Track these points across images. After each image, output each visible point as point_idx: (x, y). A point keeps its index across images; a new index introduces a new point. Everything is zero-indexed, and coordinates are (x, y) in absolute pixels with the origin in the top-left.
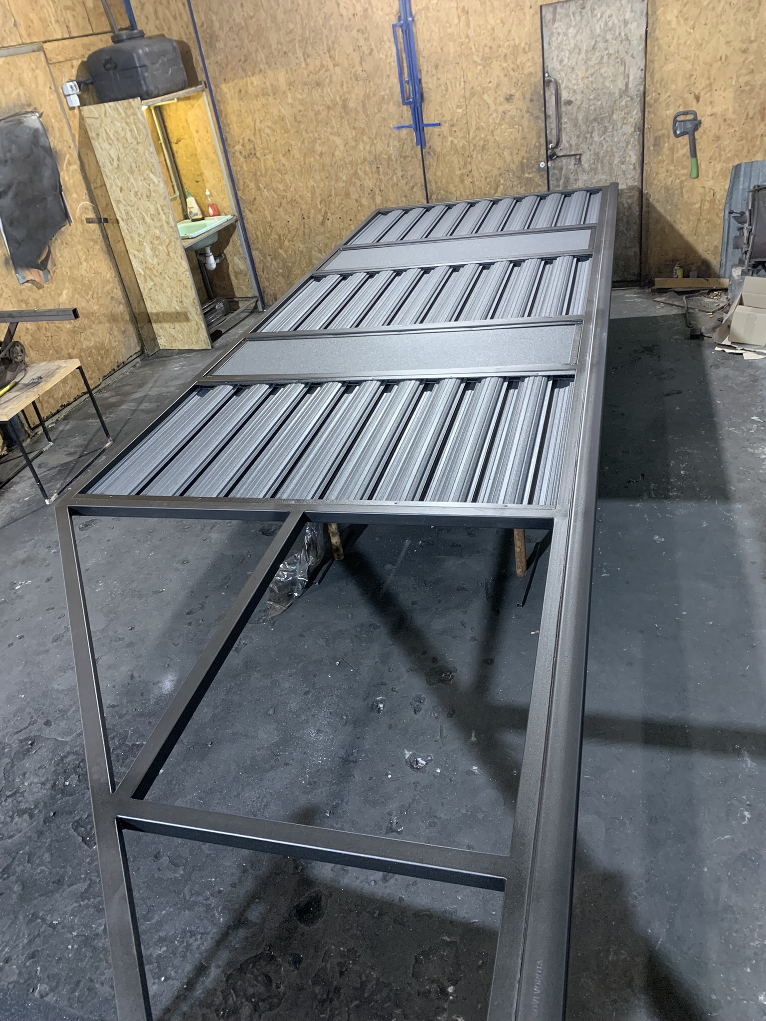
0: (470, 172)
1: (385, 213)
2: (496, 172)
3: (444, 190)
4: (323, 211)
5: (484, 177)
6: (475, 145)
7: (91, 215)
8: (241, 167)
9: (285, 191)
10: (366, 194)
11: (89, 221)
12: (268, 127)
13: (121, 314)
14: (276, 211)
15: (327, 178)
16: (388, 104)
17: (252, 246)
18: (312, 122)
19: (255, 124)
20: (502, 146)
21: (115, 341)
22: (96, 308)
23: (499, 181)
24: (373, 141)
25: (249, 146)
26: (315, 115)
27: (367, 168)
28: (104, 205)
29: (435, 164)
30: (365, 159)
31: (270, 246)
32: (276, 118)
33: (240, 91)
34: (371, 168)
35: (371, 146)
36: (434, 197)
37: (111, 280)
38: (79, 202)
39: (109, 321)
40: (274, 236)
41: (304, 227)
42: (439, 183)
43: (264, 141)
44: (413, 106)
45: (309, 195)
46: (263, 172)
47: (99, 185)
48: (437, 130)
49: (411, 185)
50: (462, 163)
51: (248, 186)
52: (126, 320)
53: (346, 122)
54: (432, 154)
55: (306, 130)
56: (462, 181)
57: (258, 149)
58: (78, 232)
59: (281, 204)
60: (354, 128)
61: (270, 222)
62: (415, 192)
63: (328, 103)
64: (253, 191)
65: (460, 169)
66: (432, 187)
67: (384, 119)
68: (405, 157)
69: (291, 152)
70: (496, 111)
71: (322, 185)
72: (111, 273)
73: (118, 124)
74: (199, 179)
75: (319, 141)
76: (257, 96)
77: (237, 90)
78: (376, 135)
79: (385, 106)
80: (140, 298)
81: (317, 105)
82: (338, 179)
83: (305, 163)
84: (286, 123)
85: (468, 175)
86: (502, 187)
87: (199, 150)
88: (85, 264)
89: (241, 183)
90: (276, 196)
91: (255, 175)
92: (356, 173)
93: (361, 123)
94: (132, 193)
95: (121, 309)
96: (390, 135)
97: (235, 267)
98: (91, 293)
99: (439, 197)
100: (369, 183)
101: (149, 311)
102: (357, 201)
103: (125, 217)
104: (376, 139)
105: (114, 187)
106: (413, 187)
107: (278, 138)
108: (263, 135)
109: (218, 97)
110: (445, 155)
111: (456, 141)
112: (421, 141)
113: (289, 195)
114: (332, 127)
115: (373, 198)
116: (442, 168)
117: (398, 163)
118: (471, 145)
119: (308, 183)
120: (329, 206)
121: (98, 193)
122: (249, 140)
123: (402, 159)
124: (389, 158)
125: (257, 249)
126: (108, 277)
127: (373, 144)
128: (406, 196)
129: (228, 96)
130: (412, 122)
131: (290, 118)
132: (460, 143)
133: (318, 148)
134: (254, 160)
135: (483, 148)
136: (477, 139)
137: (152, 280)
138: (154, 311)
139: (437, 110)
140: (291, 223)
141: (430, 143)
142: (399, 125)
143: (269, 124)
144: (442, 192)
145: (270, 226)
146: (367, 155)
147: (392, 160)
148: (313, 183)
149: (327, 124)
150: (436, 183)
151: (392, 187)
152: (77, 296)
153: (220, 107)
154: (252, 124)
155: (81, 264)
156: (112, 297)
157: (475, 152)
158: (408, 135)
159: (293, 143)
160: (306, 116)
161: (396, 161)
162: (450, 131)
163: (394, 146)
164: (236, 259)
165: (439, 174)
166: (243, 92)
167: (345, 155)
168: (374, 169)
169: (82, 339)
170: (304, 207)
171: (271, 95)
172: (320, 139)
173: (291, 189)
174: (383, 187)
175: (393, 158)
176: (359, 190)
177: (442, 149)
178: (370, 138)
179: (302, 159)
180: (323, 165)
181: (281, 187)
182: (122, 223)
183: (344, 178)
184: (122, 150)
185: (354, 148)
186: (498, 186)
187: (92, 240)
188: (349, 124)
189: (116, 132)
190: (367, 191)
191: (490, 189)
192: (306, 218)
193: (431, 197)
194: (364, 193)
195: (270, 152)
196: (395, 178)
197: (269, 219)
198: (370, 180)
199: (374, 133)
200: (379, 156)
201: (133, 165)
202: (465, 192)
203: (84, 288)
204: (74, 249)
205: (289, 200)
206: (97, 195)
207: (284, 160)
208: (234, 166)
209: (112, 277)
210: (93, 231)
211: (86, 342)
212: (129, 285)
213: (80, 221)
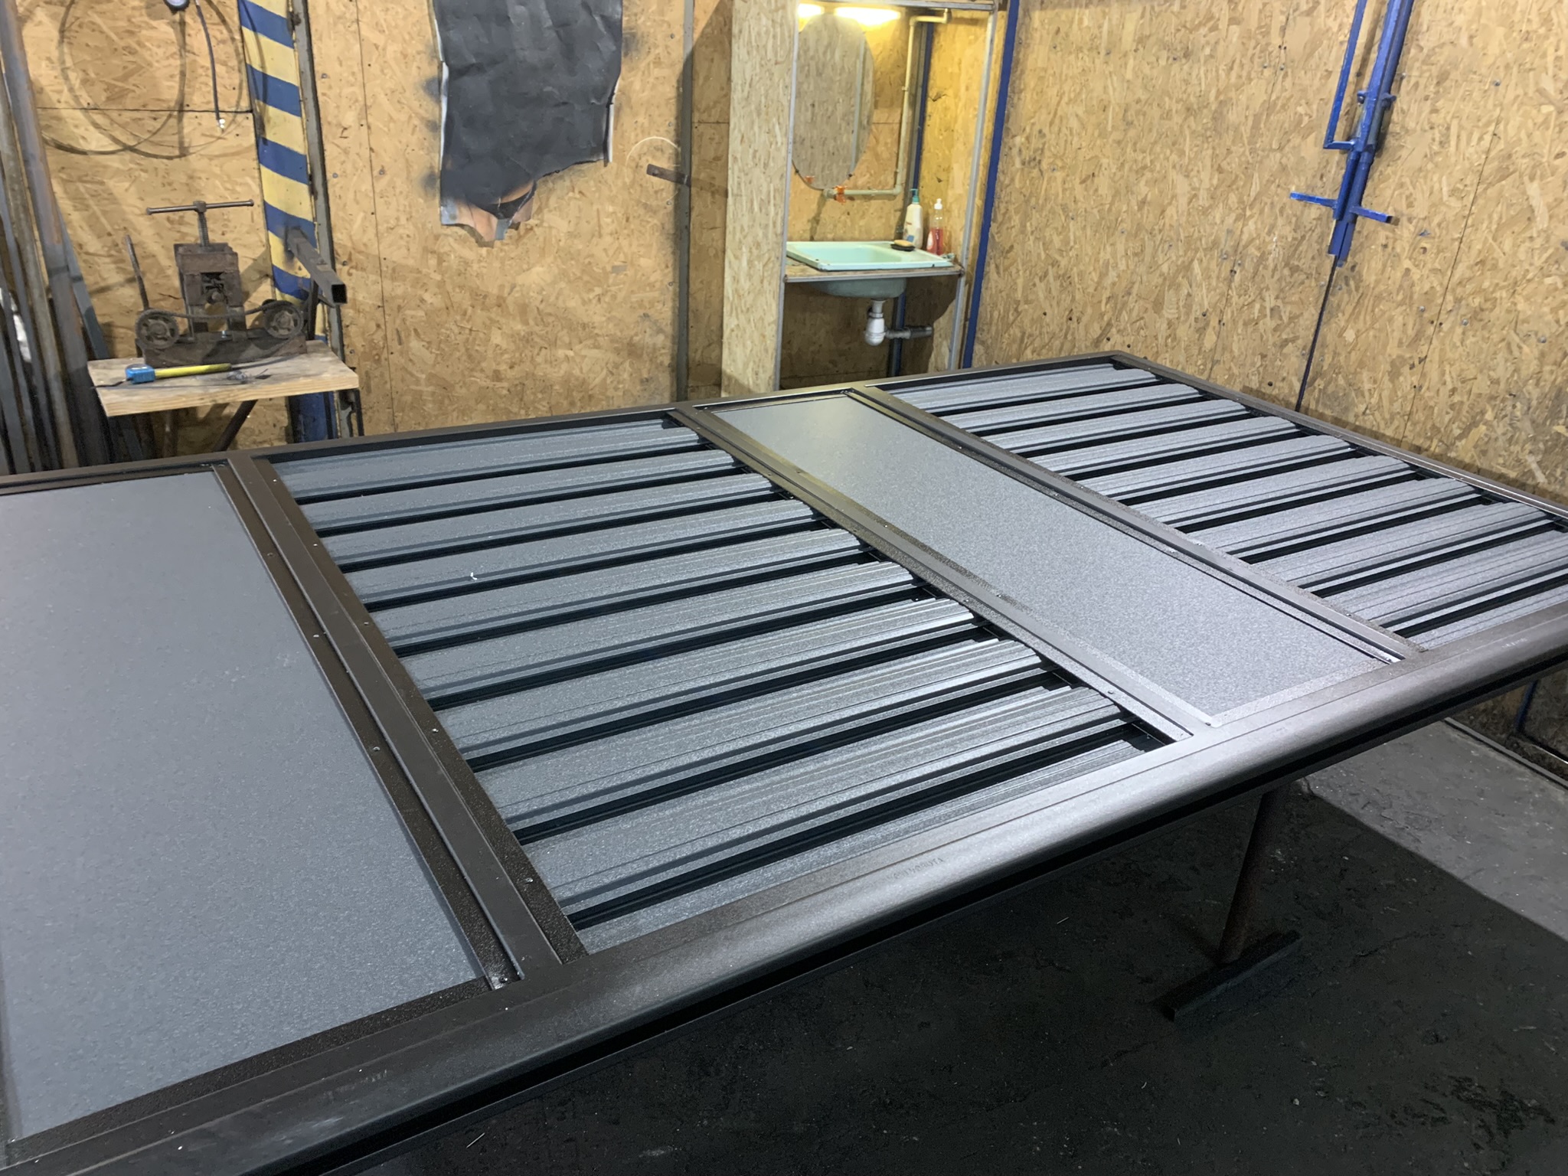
0: (1421, 361)
2: (1482, 386)
3: (1346, 378)
4: (1106, 318)
5: (1450, 386)
6: (1458, 301)
7: (665, 163)
8: (1012, 180)
9: (1060, 251)
10: (1192, 318)
11: (652, 171)
12: (1077, 116)
13: (655, 349)
14: (1034, 285)
15: (1136, 254)
16: (1304, 138)
17: (978, 335)
18: (1150, 130)
19: (1059, 103)
20: (1524, 328)
22: (598, 319)
23: (1483, 413)
24: (1244, 210)
25: (1035, 143)
26: (1161, 117)
27: (1213, 265)
28: (711, 154)
29: (1349, 309)
30: (1215, 243)
31: (1004, 346)
32: (1095, 102)
33: (1058, 31)
34: (1219, 265)
35: (1237, 220)
36: (1320, 383)
37: (658, 285)
38: (645, 132)
39: (617, 351)
40: (1015, 331)
41: (1066, 337)
42: (1342, 358)
43: (1062, 143)
44: (1352, 156)
45: (1095, 277)
46: (1041, 202)
47: (712, 120)
48: (1383, 232)
49: (1284, 336)
50: (1411, 332)
51: (1010, 219)
52: (662, 364)
53: (1210, 152)
54: (1352, 283)
55: (1135, 144)
56: (1394, 374)
57: (1047, 153)
58: (620, 183)
59: (1046, 274)
60: (1220, 170)
61: (1018, 303)
62: (1286, 356)
63: (1192, 99)
64: (1014, 232)
65: (1400, 344)
66: (1325, 359)
67: (1284, 168)
68: (1294, 270)
69: (1096, 180)
70: (1547, 234)
71: (1122, 266)
72: (665, 275)
74: (943, 177)
75: (1148, 175)
76: (1080, 49)
77: (1053, 28)
78: (1255, 199)
79: (1296, 140)
80: (715, 338)
81: (1171, 98)
82: (1153, 267)
83: (1110, 210)
84: (1106, 119)
85: (1412, 367)
86: (1483, 428)
88: (608, 239)
89: (1003, 206)
90: (1043, 256)
91: (1027, 202)
92: (1187, 268)
93: (1233, 164)
94: (751, 151)
95: (661, 343)
96: (1282, 211)
98: (598, 290)
99: (1331, 389)
100: (1204, 298)
101: (724, 367)
102: (1170, 324)
103: (735, 192)
104: (1251, 206)
105: (736, 131)
106: (1286, 342)
107: (1084, 144)
108: (1064, 130)
109: (1021, 34)
110: (1379, 298)
111: (1416, 274)
112: (1341, 247)
113: (1063, 262)
114: (1182, 153)
115: (1201, 331)
116: (1361, 325)
117: (1276, 277)
118: (1450, 298)
119: (1102, 254)
120: (1120, 313)
121: (703, 132)
122: (1040, 132)
123: (1286, 272)
124: (1263, 258)
125: (983, 343)
126: (652, 279)
127: (1242, 217)
128: (1263, 356)
129: (1037, 35)
130: (1336, 196)
131: (1117, 109)
132: (1424, 281)
133: (1142, 189)
134: (1035, 172)
135: (1477, 315)
136: (1469, 287)
138: (730, 371)
139: (1402, 185)
140: (1047, 319)
141: (1357, 259)
142: (1310, 193)
143: (1080, 111)
144: (1341, 381)
145: (1016, 310)
146: (1223, 235)
147: (1266, 267)
148: (1108, 256)
149: (1174, 144)
150: (1336, 354)
151: (1245, 324)
152: (563, 285)
153: (1018, 53)
154: (1055, 101)
155: (600, 236)
156: (646, 316)
157: (1452, 318)
158: (1320, 221)
159: (1105, 161)
160: (1144, 114)
161: (1275, 269)
162: (1414, 247)
163: (1281, 237)
165: (1350, 335)
166: (1062, 34)
167: (1183, 220)
168: (1225, 273)
169: (539, 359)
170: (1078, 296)
171: (1103, 52)
172: (1152, 171)
173: (1071, 254)
174: (1227, 318)
175: (1270, 263)
176: (1181, 304)
177: (1377, 282)
178: (1241, 201)
179: (1110, 199)
180: (1139, 227)
181: (1057, 241)
182: (730, 200)
183: (1165, 268)
184: (758, 70)
185: (1205, 212)
186: (1474, 424)
187: (645, 206)
188: (1214, 156)
189: (759, 34)
190: (1197, 312)
191: (1452, 421)
192: (1075, 319)
193: (1314, 380)
194: (1188, 314)
195: (1063, 168)
196: (1257, 306)
197: (1019, 295)
198: (1209, 291)
199: (1253, 194)
200: (1246, 247)
202: (1392, 402)
203: (586, 278)
204: (595, 207)
205: (1061, 272)
206: (701, 136)
207: (1079, 190)
208: (1003, 172)
209: (662, 281)
210: (656, 192)
211: (548, 366)
212: (701, 308)
213: (633, 165)
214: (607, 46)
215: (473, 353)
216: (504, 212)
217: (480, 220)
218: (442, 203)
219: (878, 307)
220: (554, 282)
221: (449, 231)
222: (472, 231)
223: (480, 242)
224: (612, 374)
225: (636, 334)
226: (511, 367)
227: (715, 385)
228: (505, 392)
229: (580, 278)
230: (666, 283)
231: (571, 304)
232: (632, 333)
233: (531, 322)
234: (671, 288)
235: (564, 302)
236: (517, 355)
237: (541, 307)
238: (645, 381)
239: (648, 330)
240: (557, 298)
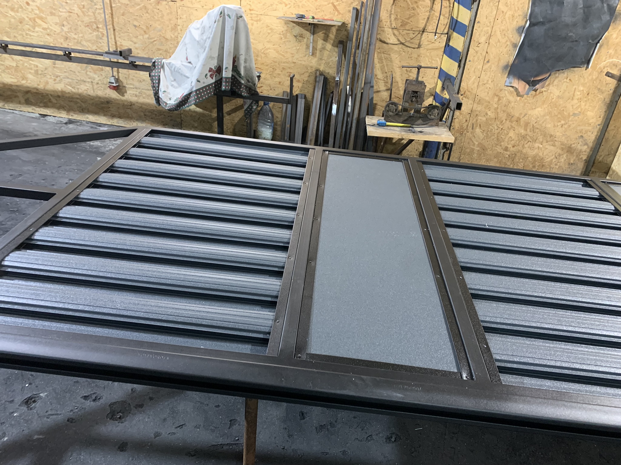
7: (616, 72)
11: (608, 74)
13: (581, 152)
37: (592, 125)
39: (562, 149)
52: (582, 158)
72: (598, 121)
80: (613, 152)
88: (575, 101)
98: (563, 122)
101: (613, 166)
126: (591, 121)
155: (573, 99)
156: (582, 136)
203: (559, 116)
211: (529, 149)
212: (610, 138)
213: (600, 71)
214: (606, 17)
215: (500, 138)
216: (532, 84)
217: (521, 86)
218: (508, 77)
220: (544, 116)
221: (507, 88)
222: (516, 90)
223: (518, 94)
224: (556, 158)
225: (574, 144)
226: (513, 147)
227: (605, 173)
228: (507, 156)
229: (557, 116)
230: (597, 124)
232: (572, 143)
233: (528, 130)
234: (598, 127)
235: (546, 125)
236: (518, 142)
237: (535, 125)
238: (570, 164)
239: (580, 143)
240: (543, 122)
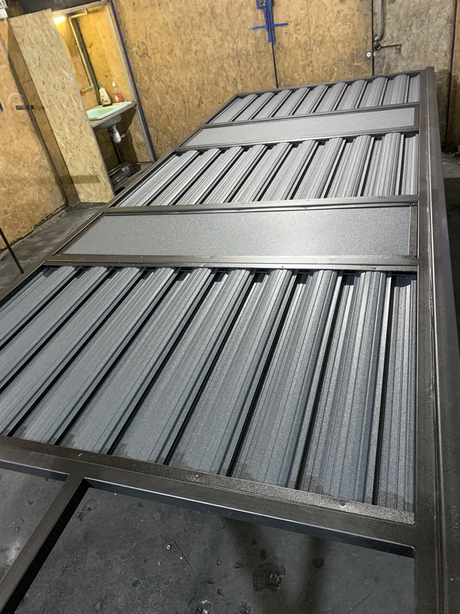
0: (311, 62)
1: (242, 97)
2: (331, 62)
3: (290, 78)
4: (199, 96)
5: (322, 66)
6: (315, 40)
7: (21, 103)
8: (138, 64)
9: (170, 82)
10: (231, 83)
11: (18, 108)
12: (156, 31)
13: (48, 178)
14: (165, 97)
15: (201, 71)
16: (246, 9)
17: (149, 124)
18: (188, 26)
19: (146, 30)
20: (336, 40)
21: (44, 199)
22: (27, 174)
23: (334, 69)
24: (235, 40)
25: (142, 48)
26: (191, 20)
27: (231, 62)
28: (32, 95)
29: (283, 57)
30: (229, 55)
31: (161, 123)
32: (161, 24)
33: (134, 4)
34: (233, 62)
35: (233, 44)
36: (282, 83)
37: (39, 152)
38: (9, 93)
39: (38, 184)
40: (164, 116)
41: (185, 109)
42: (286, 73)
43: (154, 43)
44: (265, 9)
45: (188, 84)
46: (154, 67)
47: (27, 80)
48: (284, 29)
49: (265, 74)
50: (304, 55)
51: (143, 79)
52: (53, 182)
53: (214, 25)
54: (281, 49)
55: (184, 33)
56: (304, 70)
57: (149, 49)
58: (10, 117)
59: (168, 92)
60: (221, 30)
61: (161, 106)
62: (268, 80)
63: (200, 10)
64: (147, 82)
65: (303, 60)
66: (281, 75)
67: (243, 22)
68: (261, 52)
69: (174, 51)
70: (332, 11)
71: (197, 76)
72: (39, 148)
73: (36, 31)
74: (107, 74)
75: (194, 42)
76: (147, 7)
77: (132, 3)
78: (237, 35)
79: (243, 11)
80: (64, 165)
81: (192, 12)
82: (209, 72)
83: (184, 59)
84: (169, 28)
85: (309, 65)
86: (335, 74)
87: (106, 51)
88: (16, 141)
89: (138, 76)
90: (164, 86)
91: (148, 70)
92: (222, 66)
93: (225, 27)
94: (52, 86)
95: (48, 174)
96: (248, 35)
97: (137, 140)
98: (22, 163)
99: (287, 83)
100: (233, 74)
101: (71, 174)
102: (223, 88)
103: (48, 105)
104: (237, 38)
105: (38, 81)
106: (266, 76)
107: (163, 41)
108: (152, 38)
109: (118, 10)
110: (291, 50)
111: (299, 38)
112: (272, 39)
113: (173, 85)
114: (204, 30)
115: (236, 86)
116: (288, 60)
117: (255, 57)
118: (312, 41)
119: (187, 75)
120: (203, 92)
121: (26, 86)
122: (142, 43)
123: (257, 54)
124: (248, 53)
125: (152, 126)
126: (36, 151)
127: (235, 42)
128: (260, 84)
129: (125, 8)
130: (265, 24)
131: (172, 23)
132: (303, 39)
133: (194, 48)
134: (147, 58)
135: (322, 42)
136: (317, 35)
137: (72, 152)
138: (75, 175)
139: (284, 13)
140: (175, 106)
141: (280, 40)
142: (255, 26)
143: (157, 29)
144: (289, 80)
145: (161, 109)
146: (231, 51)
147: (250, 55)
148: (190, 75)
149: (199, 28)
150: (284, 72)
151: (250, 76)
152: (10, 166)
153: (120, 17)
154: (144, 29)
155: (13, 141)
156: (40, 166)
157: (315, 46)
158: (262, 34)
159: (175, 44)
160: (184, 22)
161: (253, 55)
162: (295, 30)
163: (251, 44)
164: (137, 135)
165: (286, 64)
166: (136, 5)
167: (214, 52)
168: (236, 63)
169: (16, 199)
170: (184, 93)
171: (157, 5)
172: (195, 40)
173: (175, 81)
174: (243, 77)
175: (251, 53)
176: (225, 80)
177: (288, 45)
178: (233, 38)
179: (182, 56)
180: (198, 61)
181: (167, 79)
182: (46, 109)
183: (214, 71)
184: (41, 52)
185: (221, 46)
186: (333, 74)
187: (22, 123)
188: (217, 27)
189: (36, 38)
190: (231, 80)
191: (326, 76)
192: (186, 102)
193: (280, 83)
194: (229, 82)
195: (158, 52)
196: (252, 69)
197: (160, 103)
198: (233, 71)
199: (236, 33)
200: (240, 52)
201: (50, 63)
202: (307, 79)
203: (16, 160)
204: (6, 130)
205: (174, 89)
206: (26, 88)
207: (169, 58)
208: (133, 63)
209: (39, 151)
210: (23, 116)
211: (19, 200)
212: (55, 155)
213: (11, 108)
219: (115, 128)
224: (40, 193)
228: (11, 218)
231: (16, 172)
232: (39, 175)
234: (43, 152)
235: (14, 173)
236: (8, 201)
238: (51, 192)
239: (43, 171)
240: (11, 172)
